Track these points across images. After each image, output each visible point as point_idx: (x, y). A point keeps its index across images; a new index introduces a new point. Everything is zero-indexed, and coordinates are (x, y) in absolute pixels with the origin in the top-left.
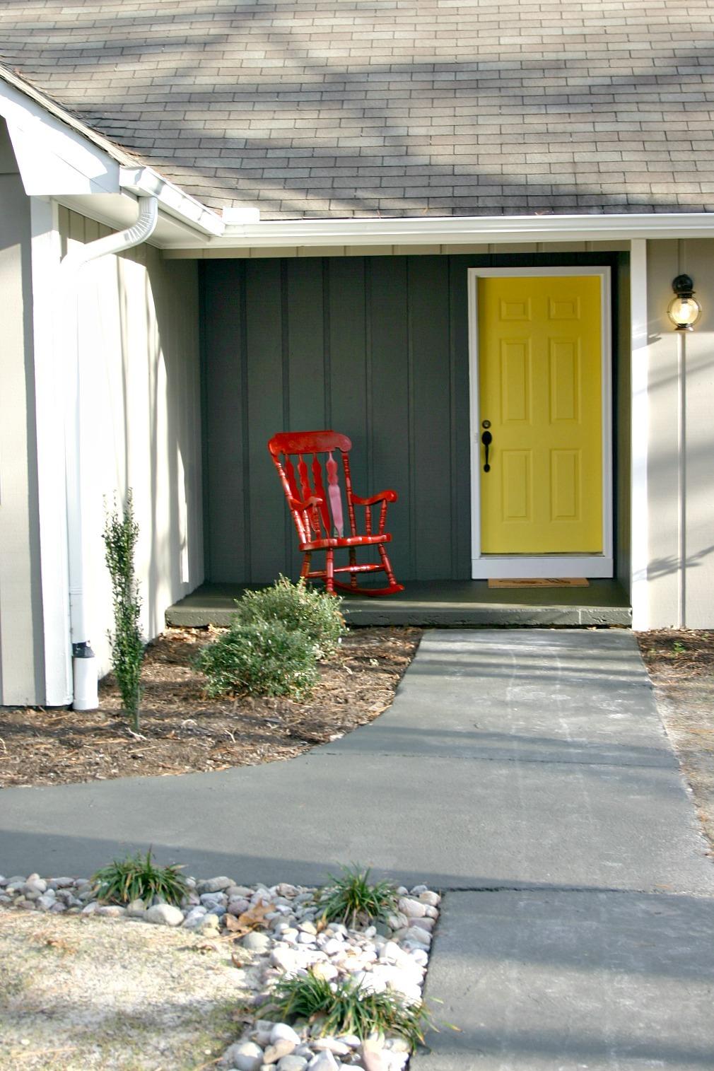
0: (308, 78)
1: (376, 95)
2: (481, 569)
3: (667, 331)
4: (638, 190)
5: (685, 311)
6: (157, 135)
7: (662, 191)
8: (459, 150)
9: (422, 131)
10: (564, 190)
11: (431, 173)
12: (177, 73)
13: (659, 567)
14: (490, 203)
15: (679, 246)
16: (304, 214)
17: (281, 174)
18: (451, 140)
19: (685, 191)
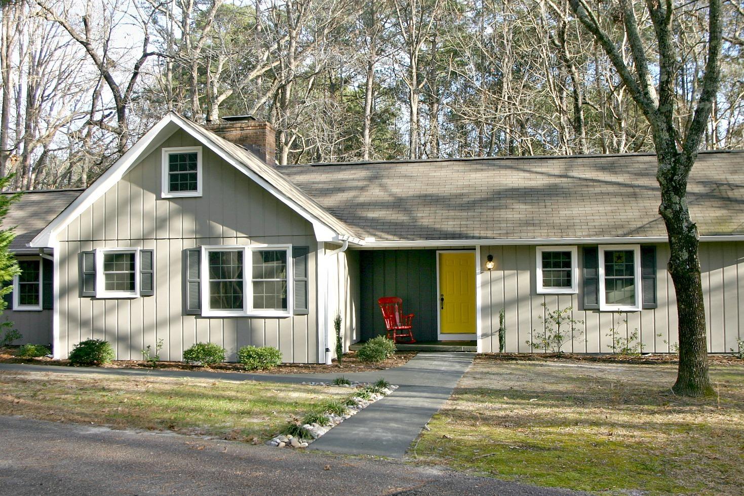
0: (391, 199)
1: (409, 204)
2: (440, 337)
3: (485, 270)
4: (476, 234)
5: (490, 265)
6: (349, 215)
7: (483, 233)
8: (430, 220)
9: (421, 215)
10: (457, 232)
11: (422, 228)
12: (354, 197)
13: (484, 335)
14: (437, 236)
15: (489, 248)
16: (387, 239)
17: (382, 227)
18: (428, 218)
19: (489, 233)
